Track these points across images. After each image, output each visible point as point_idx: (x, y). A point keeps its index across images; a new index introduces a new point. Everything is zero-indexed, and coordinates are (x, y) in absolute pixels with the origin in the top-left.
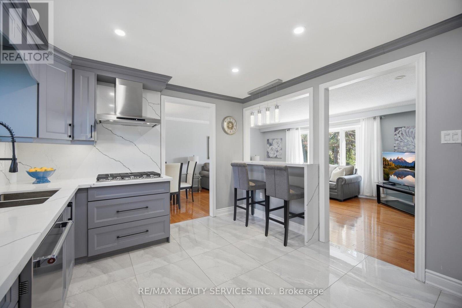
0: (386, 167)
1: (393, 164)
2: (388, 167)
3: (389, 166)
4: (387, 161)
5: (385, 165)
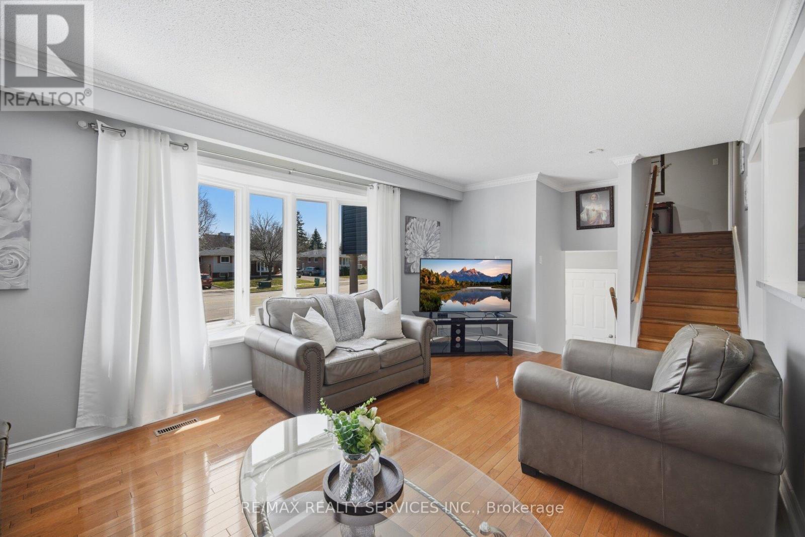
0: (430, 286)
1: (452, 280)
2: (435, 286)
3: (440, 285)
4: (434, 275)
5: (427, 282)
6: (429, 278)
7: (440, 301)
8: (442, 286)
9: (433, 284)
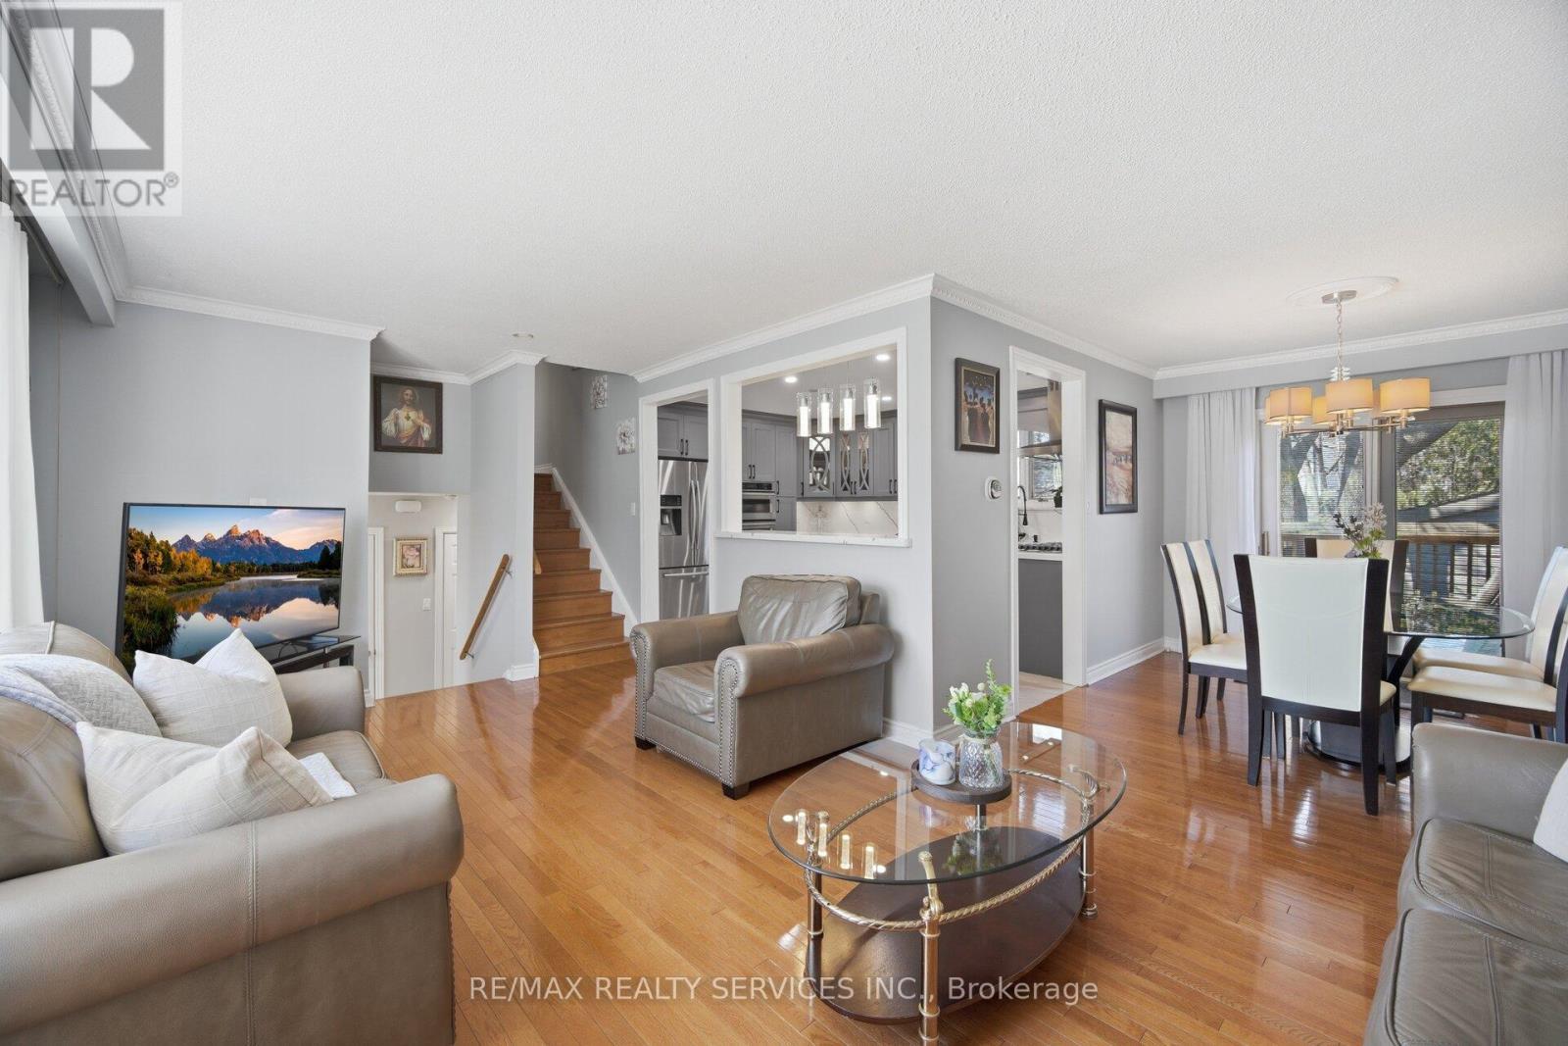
0: (152, 578)
1: (203, 559)
2: (162, 578)
3: (175, 574)
4: (158, 548)
5: (141, 567)
6: (145, 555)
7: (174, 617)
8: (179, 576)
9: (154, 572)
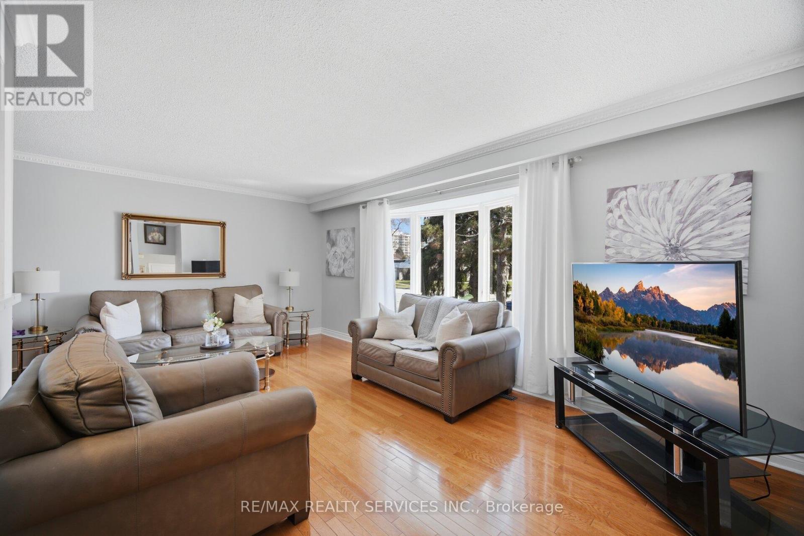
0: (588, 317)
1: (618, 308)
2: (593, 318)
3: (600, 317)
4: (591, 296)
5: (582, 309)
6: (584, 301)
7: (602, 349)
8: (604, 319)
9: (589, 314)
